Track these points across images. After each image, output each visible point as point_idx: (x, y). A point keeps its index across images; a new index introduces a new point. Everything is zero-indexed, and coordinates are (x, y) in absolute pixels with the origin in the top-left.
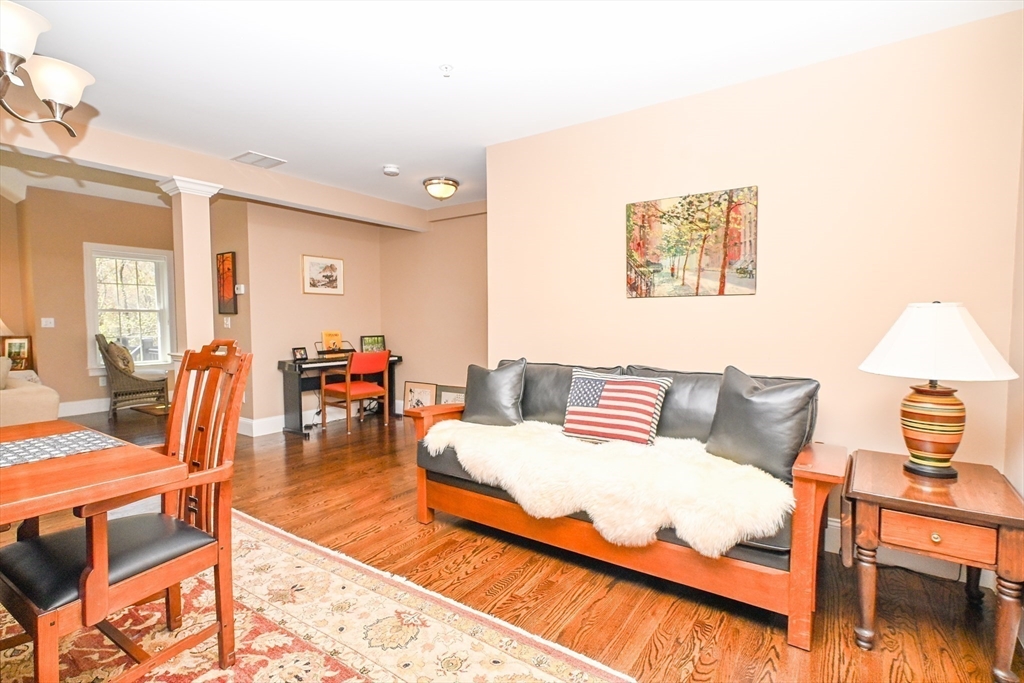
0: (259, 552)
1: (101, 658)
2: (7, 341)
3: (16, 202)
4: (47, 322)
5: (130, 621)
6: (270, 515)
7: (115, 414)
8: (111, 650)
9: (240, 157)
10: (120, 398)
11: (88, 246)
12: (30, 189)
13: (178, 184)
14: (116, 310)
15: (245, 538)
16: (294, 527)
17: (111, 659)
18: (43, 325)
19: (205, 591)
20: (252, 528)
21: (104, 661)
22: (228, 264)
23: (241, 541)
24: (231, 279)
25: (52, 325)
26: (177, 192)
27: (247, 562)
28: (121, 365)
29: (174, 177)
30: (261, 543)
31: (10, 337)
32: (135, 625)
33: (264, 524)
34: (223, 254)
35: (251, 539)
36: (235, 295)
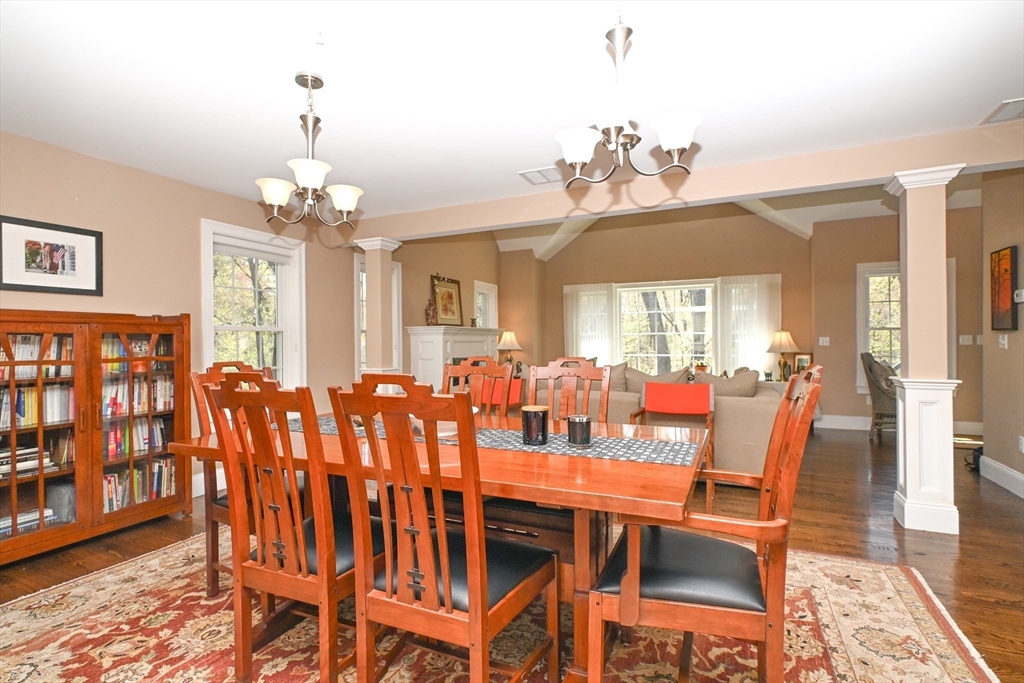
0: (922, 668)
1: (697, 666)
2: (798, 357)
3: (808, 238)
4: (824, 341)
5: (739, 648)
6: (980, 625)
7: (880, 435)
8: (707, 664)
9: (992, 116)
10: (885, 420)
11: (861, 267)
12: (816, 225)
13: (901, 180)
14: (887, 329)
15: (915, 636)
16: (1009, 666)
17: (701, 673)
18: (821, 344)
19: (822, 670)
20: (936, 627)
21: (696, 670)
22: (1006, 264)
23: (909, 637)
24: (1009, 283)
25: (828, 344)
26: (902, 190)
27: (895, 669)
28: (884, 385)
29: (896, 174)
30: (934, 657)
31: (799, 354)
32: (740, 656)
33: (959, 633)
34: (999, 251)
35: (924, 642)
36: (1015, 306)
